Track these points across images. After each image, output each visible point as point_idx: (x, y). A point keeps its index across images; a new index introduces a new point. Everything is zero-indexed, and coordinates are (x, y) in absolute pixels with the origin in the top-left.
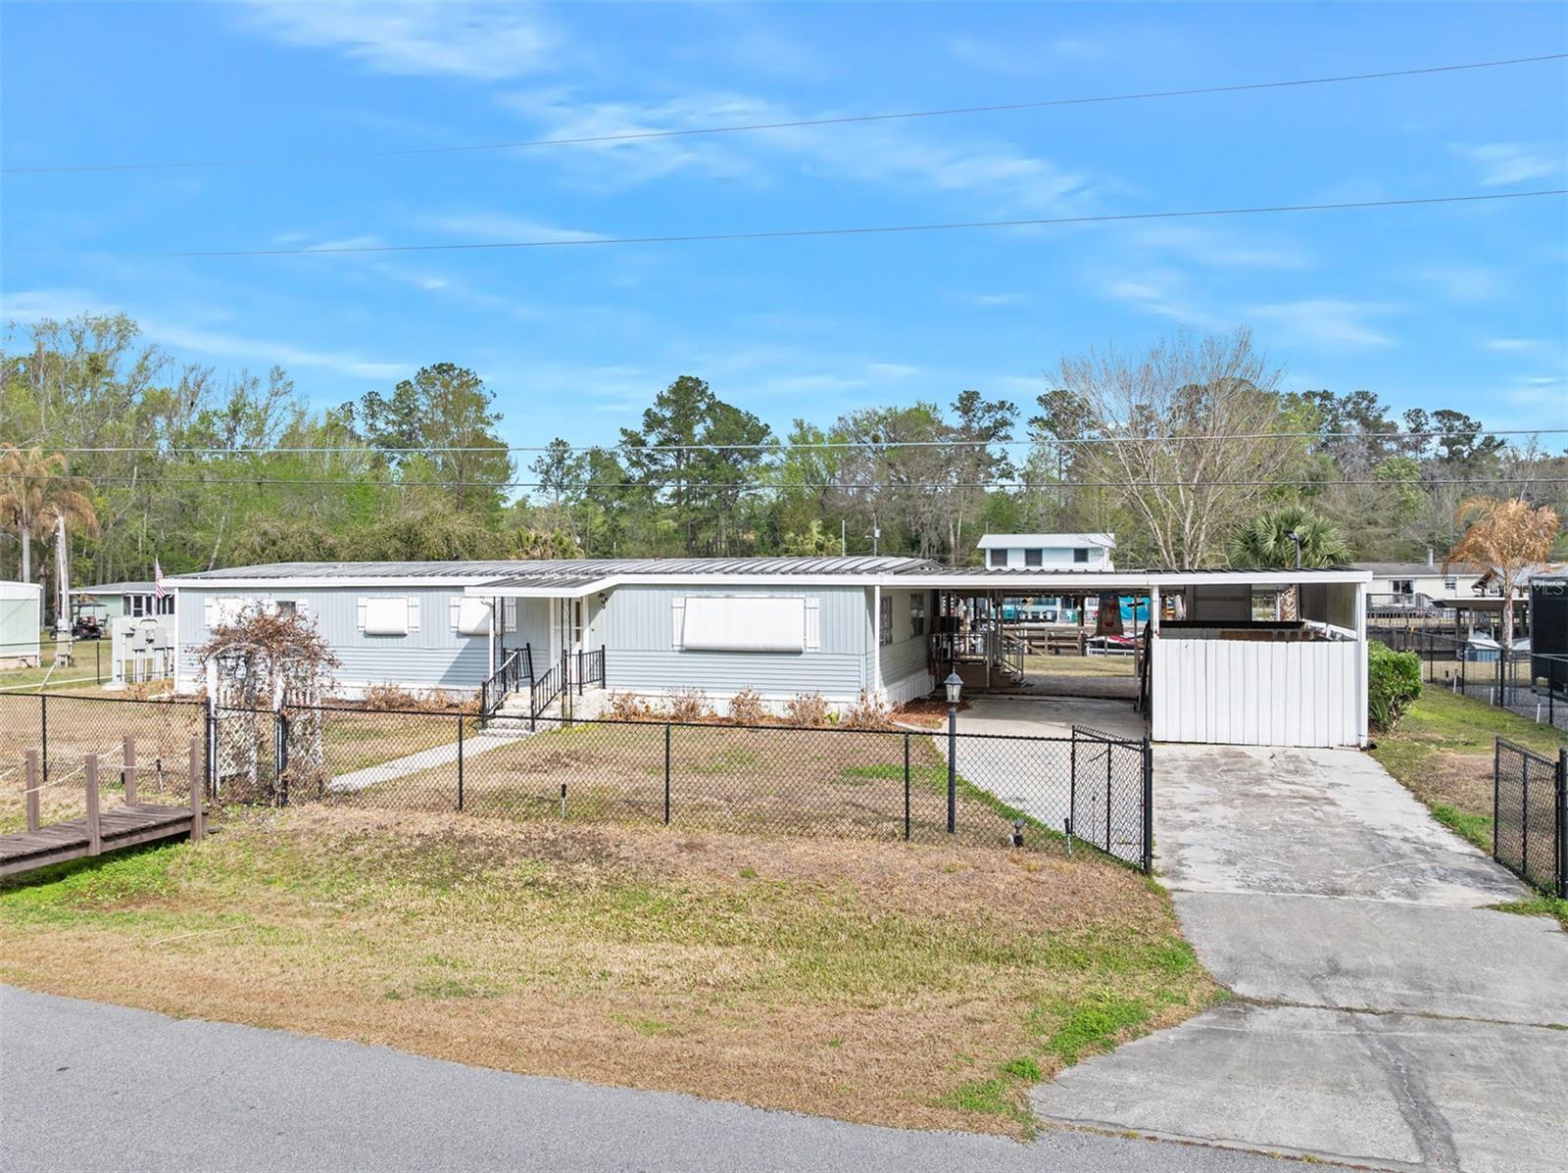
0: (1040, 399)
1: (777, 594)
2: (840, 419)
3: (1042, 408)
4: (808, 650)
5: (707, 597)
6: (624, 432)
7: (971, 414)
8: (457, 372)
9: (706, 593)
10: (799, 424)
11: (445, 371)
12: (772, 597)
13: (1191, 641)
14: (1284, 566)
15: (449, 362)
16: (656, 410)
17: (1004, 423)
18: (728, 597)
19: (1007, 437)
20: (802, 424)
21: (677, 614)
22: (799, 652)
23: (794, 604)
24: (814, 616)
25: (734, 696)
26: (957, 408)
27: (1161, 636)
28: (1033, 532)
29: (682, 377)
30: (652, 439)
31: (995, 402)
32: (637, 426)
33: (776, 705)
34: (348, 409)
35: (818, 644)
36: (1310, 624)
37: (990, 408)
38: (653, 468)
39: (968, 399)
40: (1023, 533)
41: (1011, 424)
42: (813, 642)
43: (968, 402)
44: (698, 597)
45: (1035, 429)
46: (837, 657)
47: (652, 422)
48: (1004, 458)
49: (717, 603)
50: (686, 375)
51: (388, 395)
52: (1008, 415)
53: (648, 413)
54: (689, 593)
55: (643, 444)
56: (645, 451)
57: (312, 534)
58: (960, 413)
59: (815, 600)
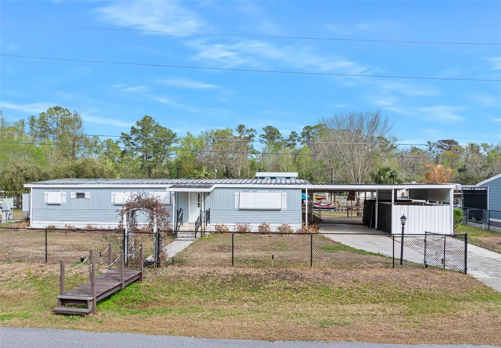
0: (263, 129)
1: (272, 191)
2: (201, 132)
3: (264, 131)
4: (282, 210)
5: (247, 192)
6: (122, 134)
7: (242, 132)
8: (62, 110)
9: (247, 190)
10: (189, 134)
11: (58, 109)
12: (270, 192)
13: (404, 206)
14: (383, 183)
15: (59, 106)
16: (136, 127)
17: (253, 136)
18: (254, 192)
19: (253, 141)
20: (189, 133)
21: (236, 198)
22: (279, 210)
23: (278, 194)
24: (285, 198)
25: (260, 225)
26: (237, 130)
27: (395, 204)
28: (265, 171)
29: (146, 116)
30: (134, 137)
31: (250, 129)
32: (128, 132)
33: (274, 228)
34: (23, 123)
35: (286, 207)
36: (414, 201)
37: (248, 131)
38: (134, 147)
39: (241, 127)
40: (262, 172)
41: (254, 136)
42: (284, 207)
43: (241, 128)
44: (244, 192)
45: (261, 138)
46: (293, 212)
47: (134, 131)
48: (252, 147)
49: (251, 194)
50: (147, 115)
51: (37, 118)
52: (254, 133)
53: (132, 128)
54: (240, 190)
55: (131, 138)
56: (131, 141)
57: (37, 168)
58: (238, 132)
59: (285, 193)
